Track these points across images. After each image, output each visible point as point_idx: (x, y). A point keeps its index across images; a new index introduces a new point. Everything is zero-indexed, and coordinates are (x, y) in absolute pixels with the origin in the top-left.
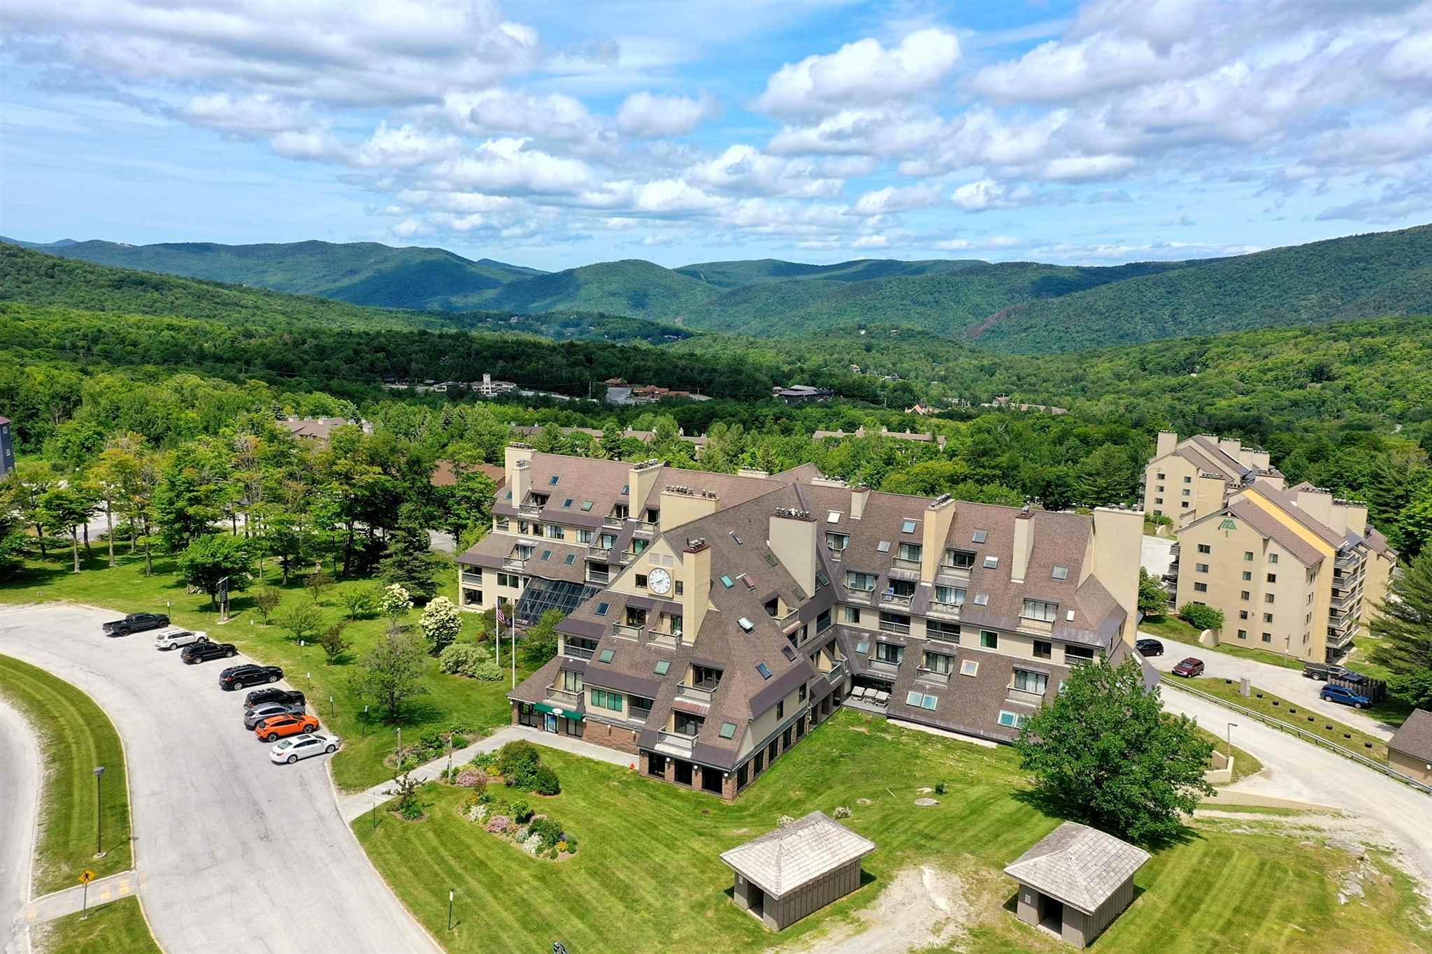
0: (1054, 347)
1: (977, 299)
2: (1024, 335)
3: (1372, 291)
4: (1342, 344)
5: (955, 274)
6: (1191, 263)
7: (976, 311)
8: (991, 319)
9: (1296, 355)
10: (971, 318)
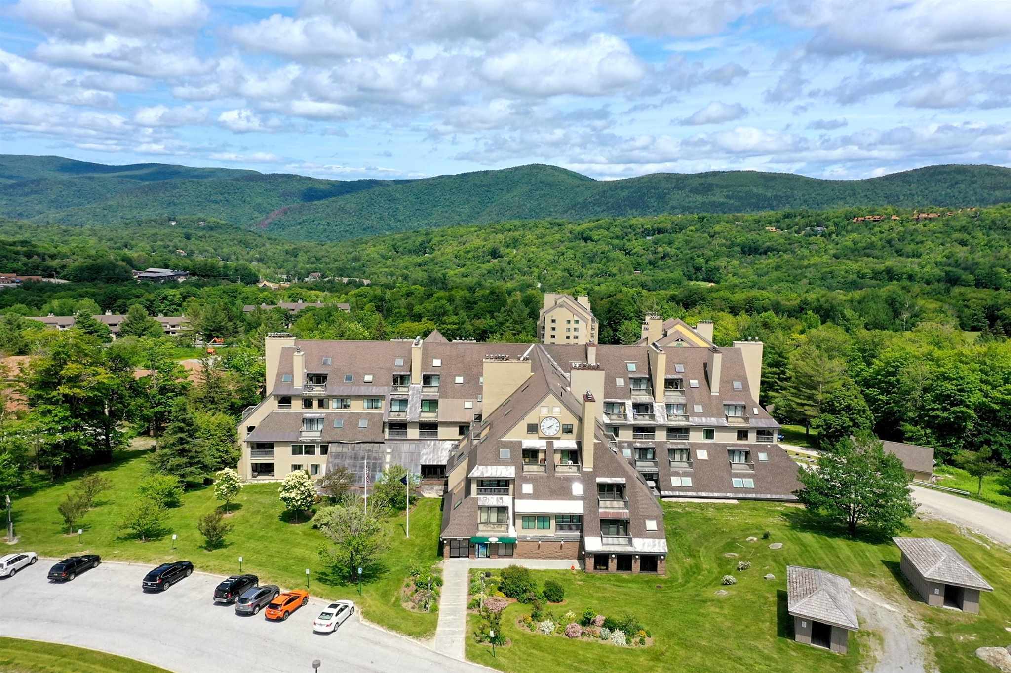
0: (322, 236)
1: (259, 200)
2: (299, 227)
3: (493, 204)
4: (500, 236)
5: (238, 180)
6: (397, 182)
7: (259, 208)
8: (272, 215)
9: (478, 242)
10: (256, 214)
